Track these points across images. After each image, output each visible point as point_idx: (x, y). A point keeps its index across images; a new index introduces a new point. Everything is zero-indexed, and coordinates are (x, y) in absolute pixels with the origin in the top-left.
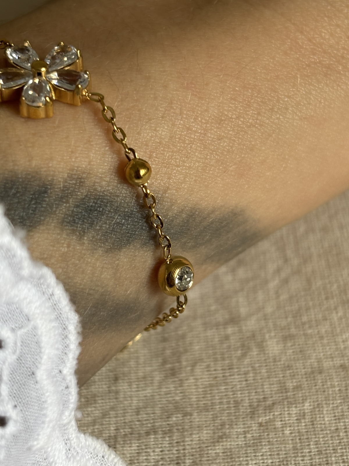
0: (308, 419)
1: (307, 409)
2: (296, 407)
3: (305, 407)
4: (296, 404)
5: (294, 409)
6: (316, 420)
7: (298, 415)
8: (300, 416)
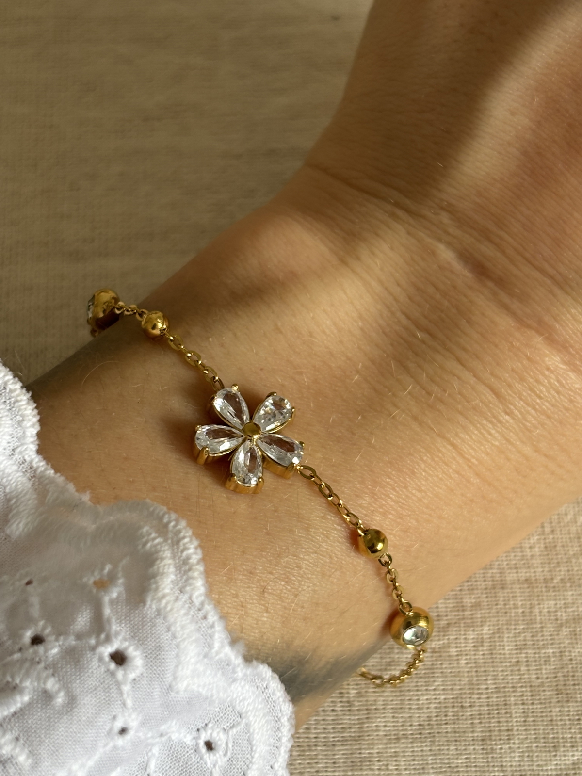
0: (487, 646)
1: (486, 634)
2: (473, 630)
3: (484, 632)
4: (473, 626)
5: (471, 633)
6: (495, 649)
7: (475, 640)
8: (477, 642)
